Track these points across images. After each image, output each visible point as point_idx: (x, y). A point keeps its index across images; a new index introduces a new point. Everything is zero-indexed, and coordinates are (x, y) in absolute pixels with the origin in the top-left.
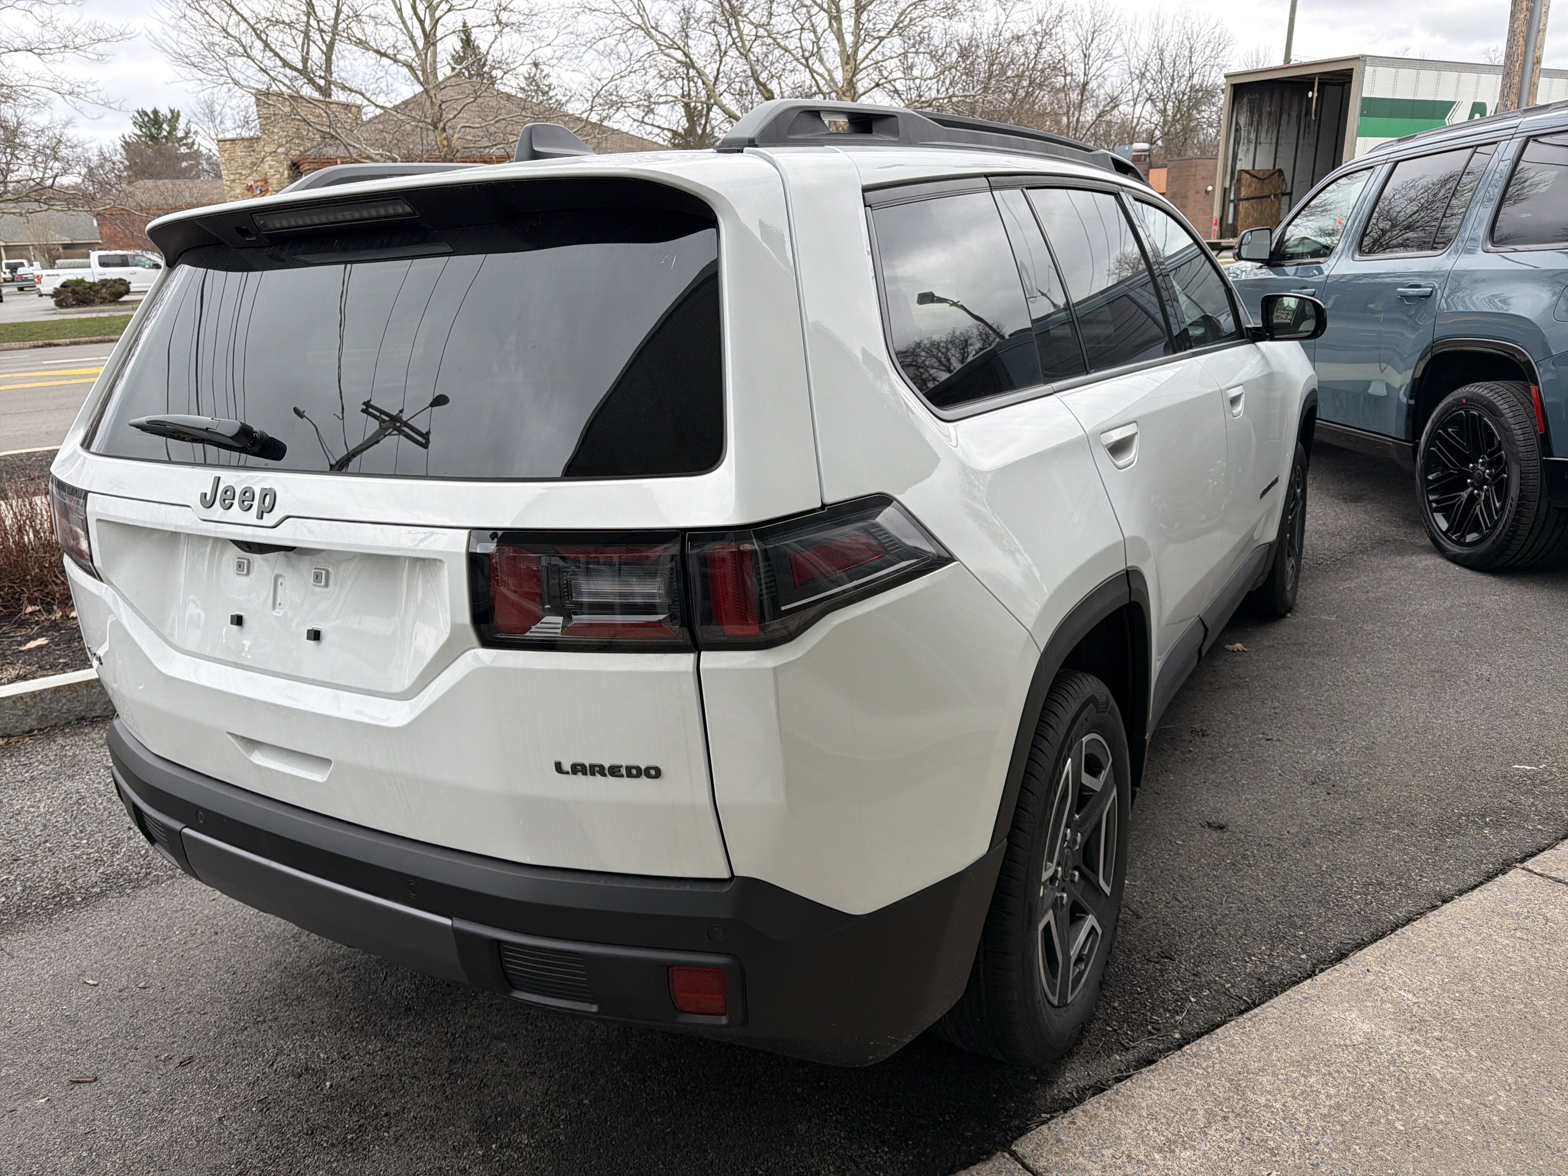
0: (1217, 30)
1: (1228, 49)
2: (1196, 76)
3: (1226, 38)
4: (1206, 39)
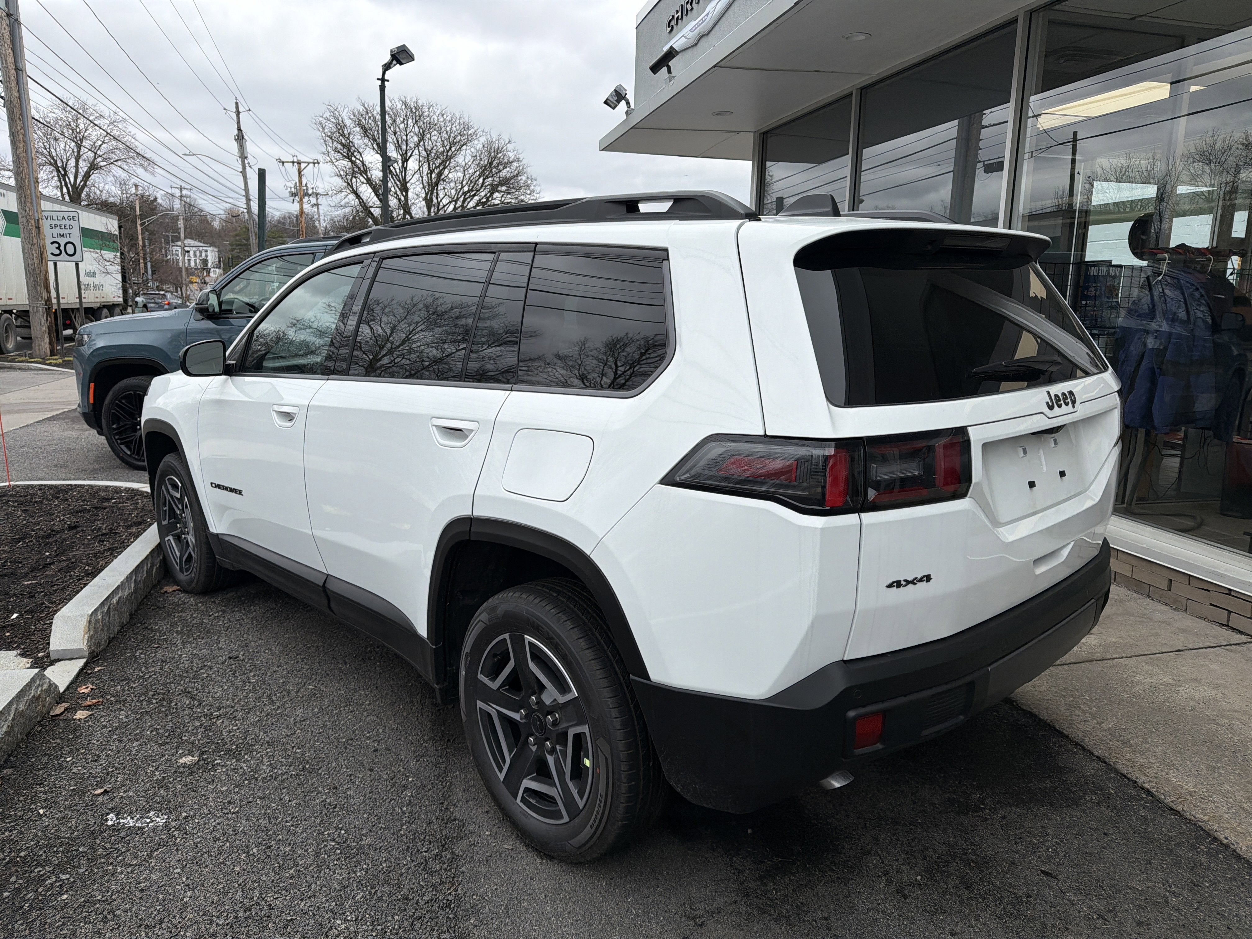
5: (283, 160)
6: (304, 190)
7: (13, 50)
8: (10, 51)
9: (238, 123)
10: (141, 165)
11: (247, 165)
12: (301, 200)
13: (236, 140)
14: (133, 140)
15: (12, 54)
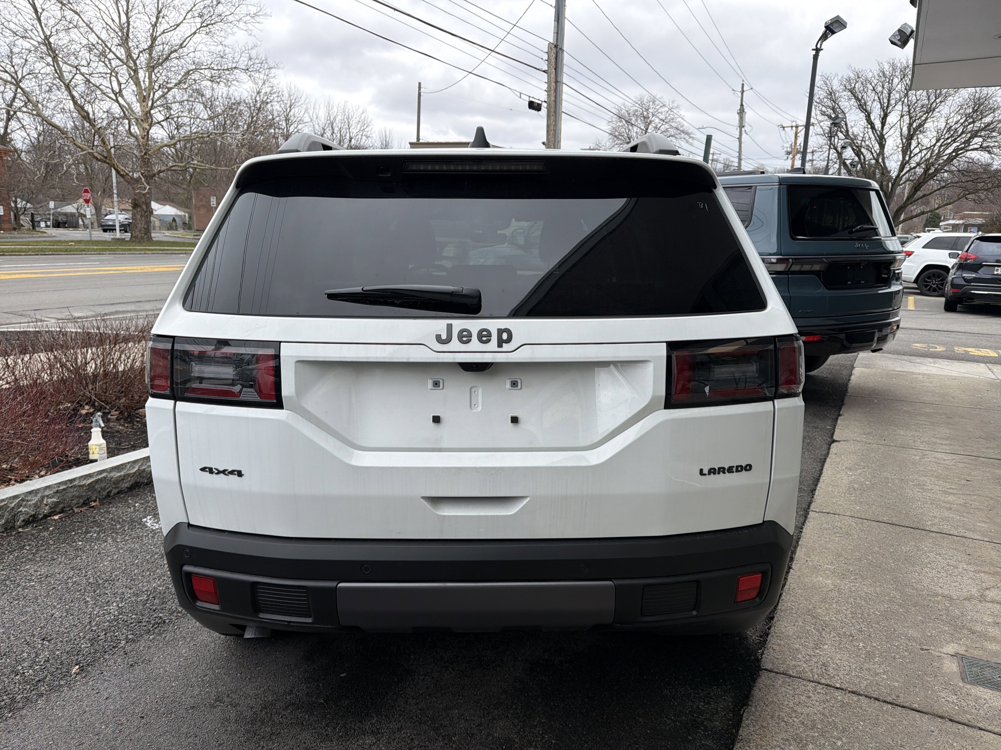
0: (363, 116)
1: (370, 128)
2: (353, 140)
3: (369, 121)
4: (357, 119)
5: (784, 125)
6: (797, 149)
7: (555, 69)
8: (554, 70)
9: (742, 100)
10: (684, 138)
11: (743, 132)
12: (794, 157)
13: (738, 113)
14: (682, 121)
15: (554, 73)
